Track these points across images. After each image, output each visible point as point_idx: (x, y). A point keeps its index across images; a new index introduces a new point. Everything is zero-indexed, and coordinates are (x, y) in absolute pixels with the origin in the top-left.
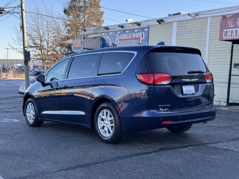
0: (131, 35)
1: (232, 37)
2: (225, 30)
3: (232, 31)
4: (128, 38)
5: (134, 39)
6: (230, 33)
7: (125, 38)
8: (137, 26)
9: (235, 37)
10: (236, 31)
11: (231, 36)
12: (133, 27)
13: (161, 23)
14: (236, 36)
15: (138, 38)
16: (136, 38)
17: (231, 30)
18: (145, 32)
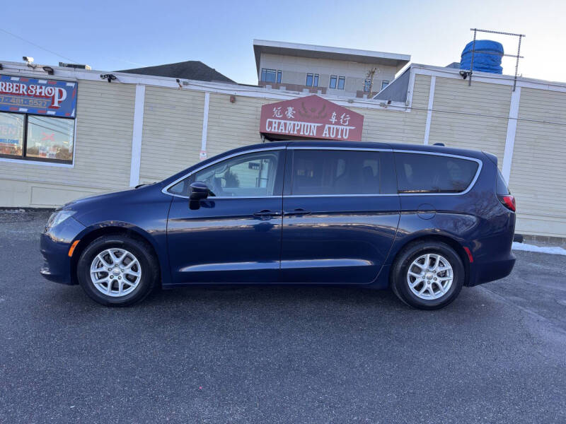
0: (25, 87)
1: (280, 131)
2: (268, 120)
3: (279, 123)
4: (18, 92)
5: (35, 96)
6: (276, 125)
7: (7, 91)
8: (47, 74)
9: (283, 131)
10: (285, 124)
11: (278, 129)
12: (31, 72)
13: (112, 81)
14: (285, 130)
15: (46, 97)
16: (43, 94)
17: (277, 121)
18: (68, 89)
